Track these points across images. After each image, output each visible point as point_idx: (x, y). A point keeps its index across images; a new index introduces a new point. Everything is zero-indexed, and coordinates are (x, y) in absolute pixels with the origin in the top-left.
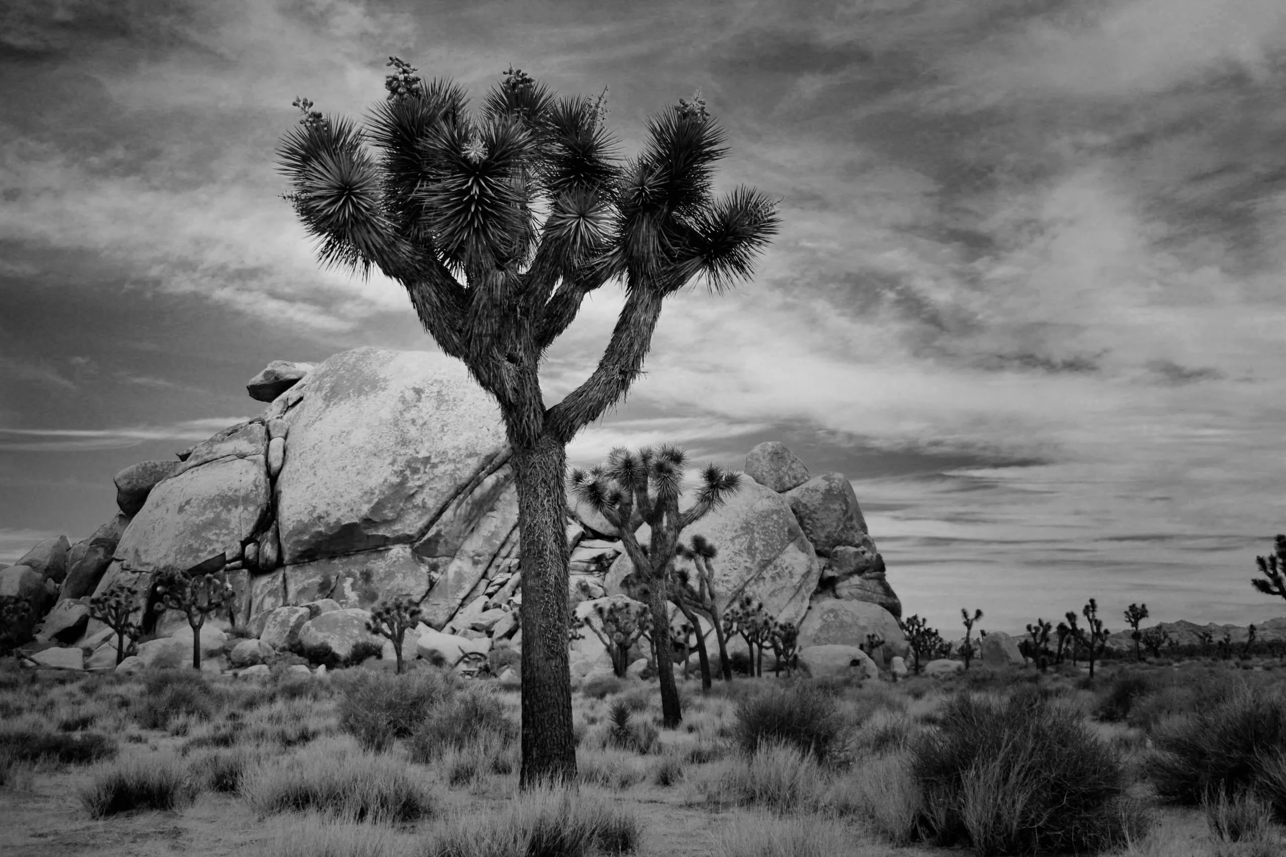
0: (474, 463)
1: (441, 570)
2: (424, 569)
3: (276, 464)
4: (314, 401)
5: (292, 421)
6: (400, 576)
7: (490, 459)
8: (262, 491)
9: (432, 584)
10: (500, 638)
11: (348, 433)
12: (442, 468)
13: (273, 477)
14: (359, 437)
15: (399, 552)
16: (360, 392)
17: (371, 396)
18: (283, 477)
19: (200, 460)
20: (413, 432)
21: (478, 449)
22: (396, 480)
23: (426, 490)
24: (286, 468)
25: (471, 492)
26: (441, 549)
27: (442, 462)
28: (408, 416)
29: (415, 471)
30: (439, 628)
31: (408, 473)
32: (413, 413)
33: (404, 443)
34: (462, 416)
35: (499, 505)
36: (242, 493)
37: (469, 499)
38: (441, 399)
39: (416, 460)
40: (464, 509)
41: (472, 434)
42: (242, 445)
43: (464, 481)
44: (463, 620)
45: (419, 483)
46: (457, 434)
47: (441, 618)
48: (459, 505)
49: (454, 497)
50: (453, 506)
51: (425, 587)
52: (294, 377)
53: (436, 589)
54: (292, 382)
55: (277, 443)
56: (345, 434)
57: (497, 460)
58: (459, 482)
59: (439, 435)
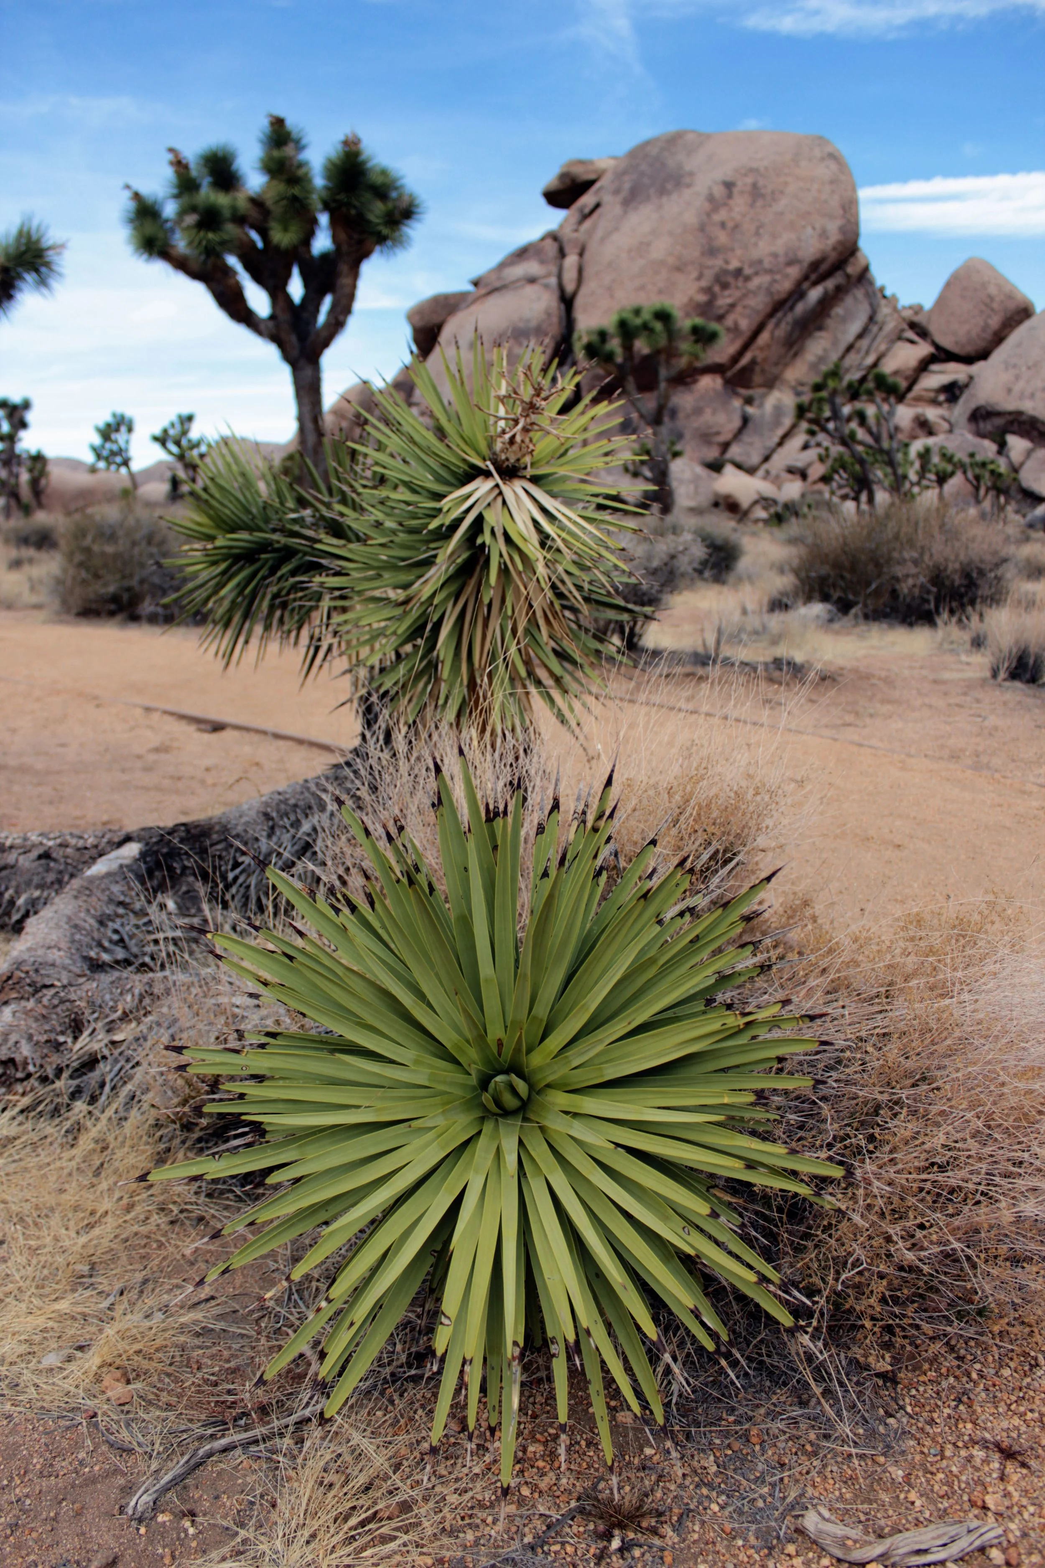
0: (794, 272)
1: (756, 403)
2: (737, 403)
3: (570, 287)
4: (612, 206)
5: (590, 233)
6: (708, 411)
7: (815, 265)
8: (555, 320)
9: (746, 420)
10: (815, 482)
11: (648, 244)
12: (756, 282)
13: (567, 301)
14: (660, 249)
15: (708, 383)
16: (663, 192)
17: (674, 196)
18: (579, 302)
19: (490, 288)
20: (722, 238)
21: (801, 254)
22: (702, 298)
23: (739, 309)
24: (583, 291)
25: (792, 308)
26: (757, 378)
27: (757, 274)
28: (717, 218)
29: (725, 286)
30: (751, 471)
31: (717, 289)
32: (721, 215)
33: (711, 251)
34: (782, 214)
35: (829, 322)
36: (534, 324)
37: (790, 318)
38: (756, 192)
39: (725, 272)
40: (782, 331)
41: (793, 236)
42: (532, 267)
43: (783, 296)
44: (781, 460)
45: (729, 301)
46: (774, 236)
47: (755, 459)
48: (777, 325)
49: (771, 315)
50: (770, 326)
51: (737, 423)
52: (592, 177)
53: (750, 425)
54: (589, 184)
55: (571, 260)
56: (642, 248)
57: (824, 267)
58: (777, 297)
59: (753, 240)
